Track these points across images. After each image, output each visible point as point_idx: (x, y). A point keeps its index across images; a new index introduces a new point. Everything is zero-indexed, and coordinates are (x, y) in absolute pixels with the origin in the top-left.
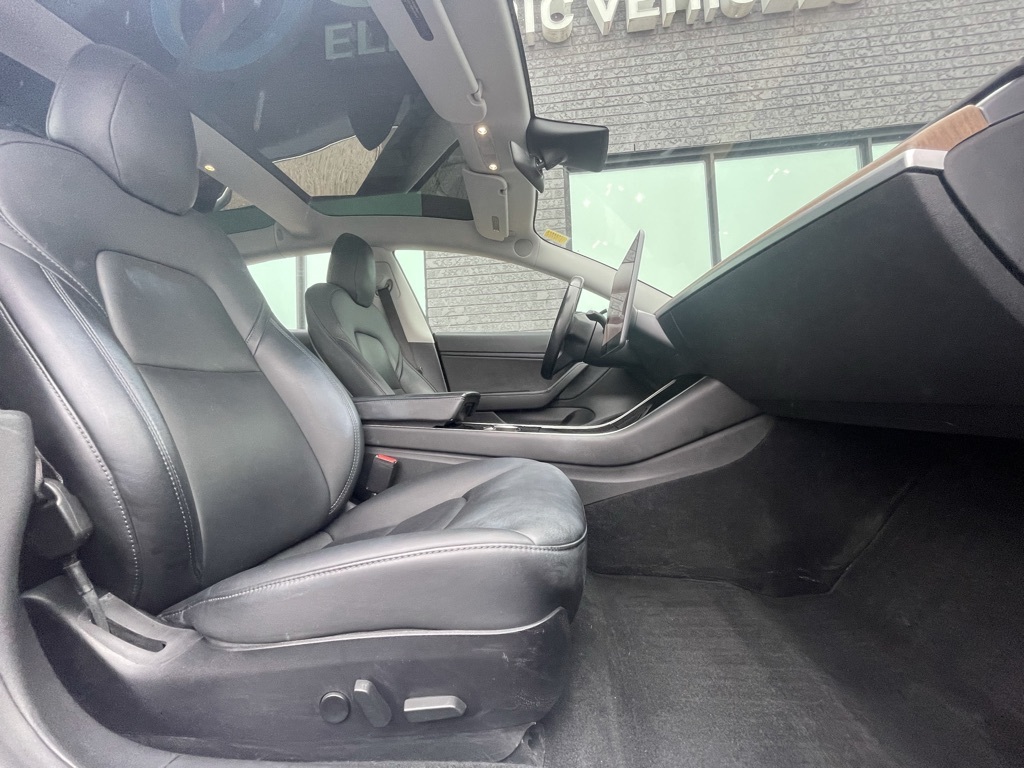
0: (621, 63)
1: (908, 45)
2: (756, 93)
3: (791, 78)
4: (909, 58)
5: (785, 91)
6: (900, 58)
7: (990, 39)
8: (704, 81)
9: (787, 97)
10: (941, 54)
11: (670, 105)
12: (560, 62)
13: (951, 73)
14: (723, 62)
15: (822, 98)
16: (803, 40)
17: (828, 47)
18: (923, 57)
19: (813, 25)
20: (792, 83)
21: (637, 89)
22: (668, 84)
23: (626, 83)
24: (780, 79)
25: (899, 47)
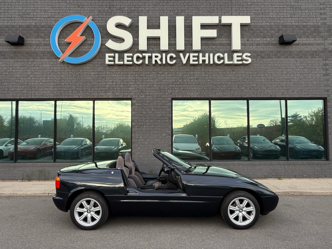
0: (188, 73)
1: (258, 77)
2: (222, 85)
3: (230, 82)
4: (258, 80)
5: (228, 86)
6: (256, 80)
7: (276, 78)
8: (209, 80)
9: (229, 87)
10: (266, 80)
11: (200, 86)
12: (172, 71)
13: (268, 86)
14: (214, 76)
15: (237, 89)
16: (234, 73)
17: (240, 75)
18: (261, 81)
19: (236, 69)
20: (230, 84)
21: (192, 80)
22: (200, 80)
23: (189, 79)
24: (228, 82)
25: (256, 77)
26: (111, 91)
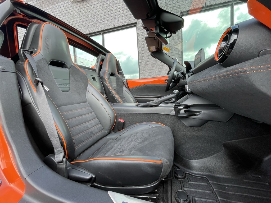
26: (116, 19)
